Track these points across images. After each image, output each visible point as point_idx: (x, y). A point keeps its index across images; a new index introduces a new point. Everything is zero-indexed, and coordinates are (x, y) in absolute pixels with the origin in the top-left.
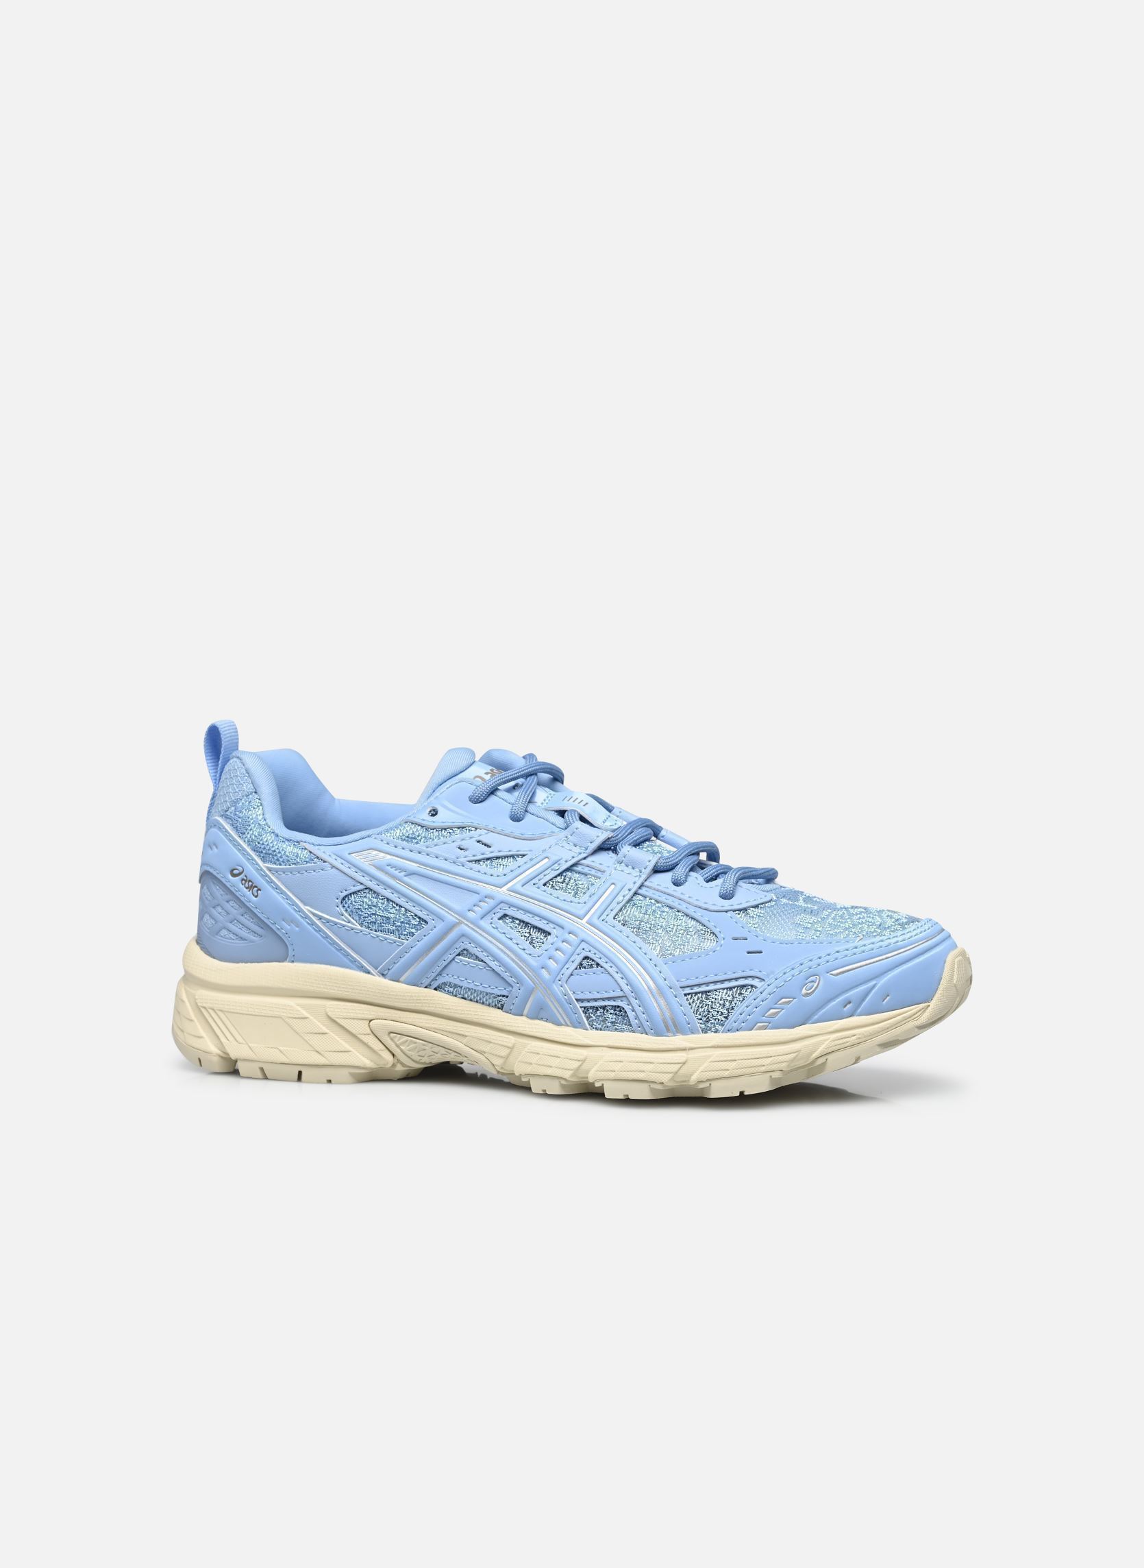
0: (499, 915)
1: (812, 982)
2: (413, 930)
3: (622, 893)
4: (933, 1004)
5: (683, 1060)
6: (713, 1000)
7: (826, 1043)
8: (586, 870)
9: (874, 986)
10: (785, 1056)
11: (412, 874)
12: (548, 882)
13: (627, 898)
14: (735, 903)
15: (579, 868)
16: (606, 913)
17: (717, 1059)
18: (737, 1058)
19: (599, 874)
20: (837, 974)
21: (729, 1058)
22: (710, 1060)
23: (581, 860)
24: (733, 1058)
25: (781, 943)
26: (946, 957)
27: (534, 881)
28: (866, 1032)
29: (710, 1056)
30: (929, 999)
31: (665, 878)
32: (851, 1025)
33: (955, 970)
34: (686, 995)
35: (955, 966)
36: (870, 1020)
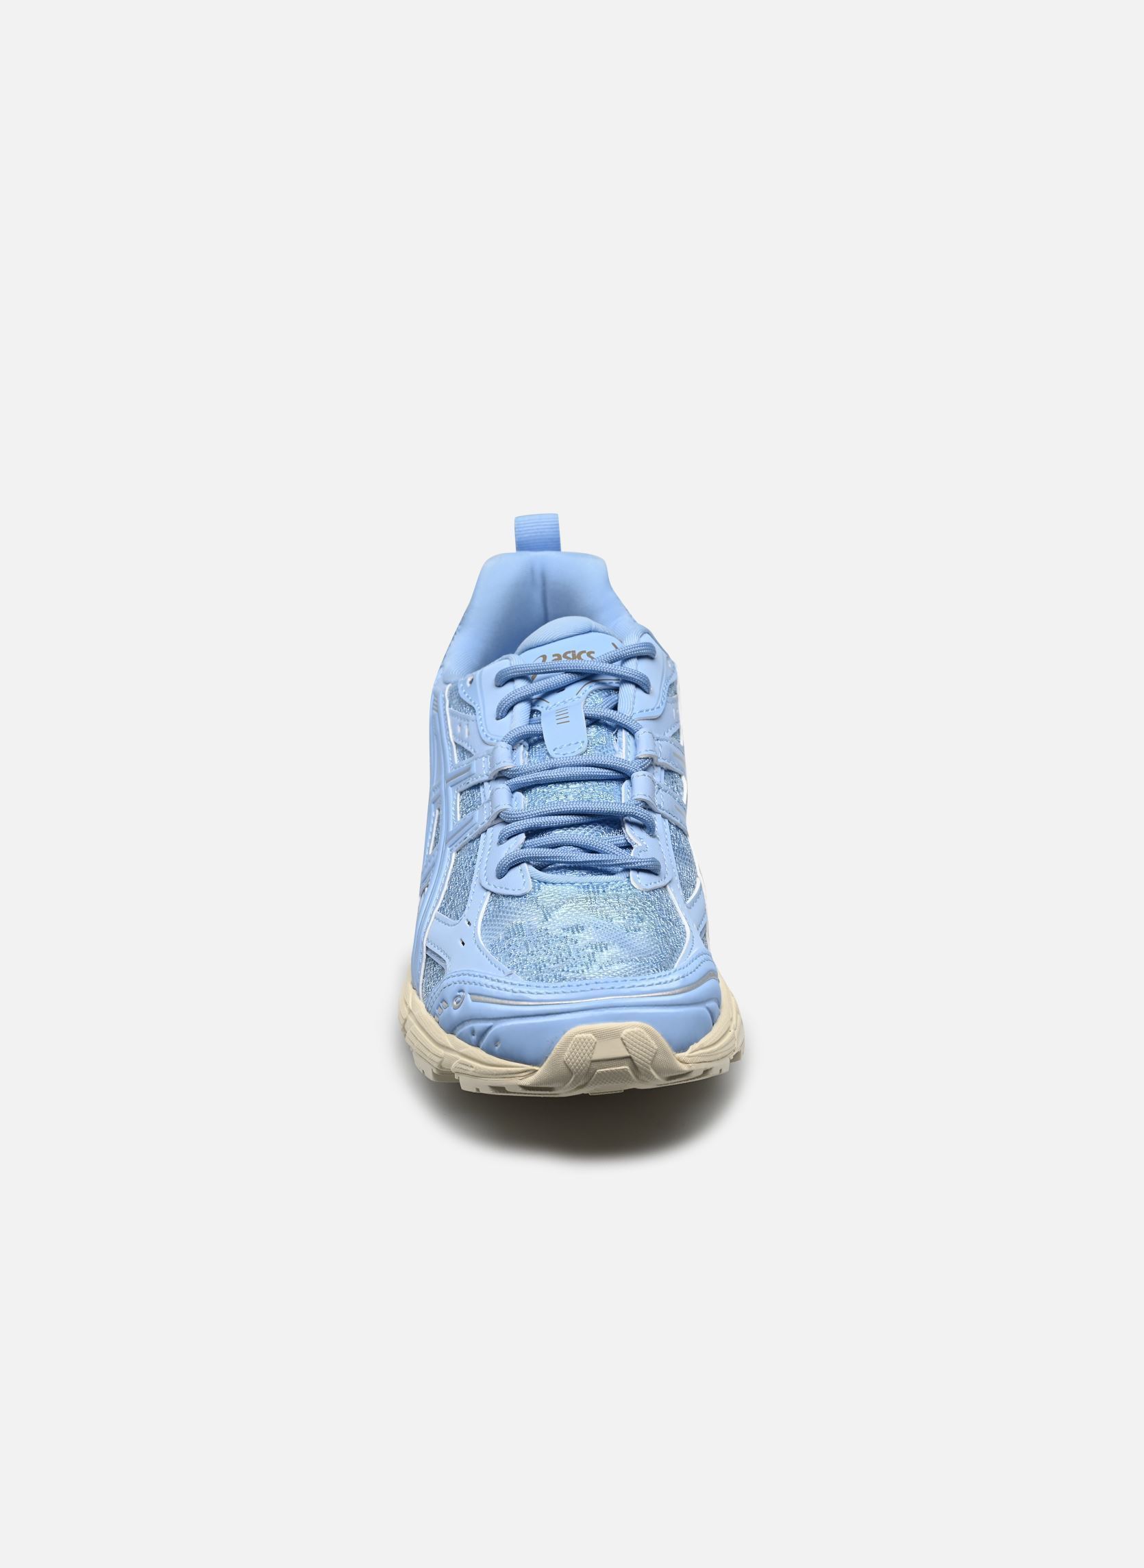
1: (462, 997)
3: (470, 831)
4: (540, 1071)
6: (434, 973)
7: (456, 1062)
9: (490, 1028)
10: (436, 1058)
13: (472, 837)
14: (498, 885)
16: (455, 844)
17: (413, 1031)
18: (418, 1038)
20: (474, 1001)
21: (416, 1035)
23: (485, 781)
25: (477, 945)
26: (567, 1030)
29: (412, 1025)
30: (540, 1064)
31: (498, 829)
32: (473, 1055)
33: (570, 1046)
34: (427, 956)
35: (572, 1042)
36: (485, 1058)
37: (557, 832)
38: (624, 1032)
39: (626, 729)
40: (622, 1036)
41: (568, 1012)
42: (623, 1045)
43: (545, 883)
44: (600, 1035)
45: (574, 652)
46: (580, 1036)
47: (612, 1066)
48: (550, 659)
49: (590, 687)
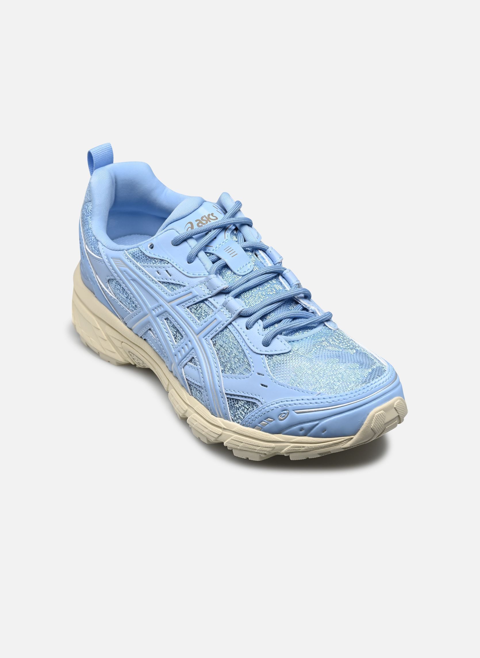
0: (165, 317)
1: (284, 413)
2: (133, 309)
3: (218, 326)
4: (355, 437)
5: (220, 433)
6: (240, 405)
7: (288, 447)
8: (209, 305)
9: (317, 424)
10: (267, 449)
11: (134, 280)
12: (190, 306)
13: (220, 329)
14: (269, 350)
15: (207, 302)
16: (208, 335)
17: (234, 439)
18: (243, 442)
19: (214, 309)
20: (298, 413)
21: (240, 441)
22: (232, 438)
23: (208, 298)
24: (242, 441)
25: (279, 384)
26: (370, 412)
27: (183, 304)
28: (310, 446)
29: (232, 436)
30: (354, 434)
31: (243, 321)
32: (303, 441)
33: (374, 420)
34: (228, 398)
35: (374, 418)
36: (314, 440)
37: (272, 314)
38: (395, 404)
39: (261, 250)
40: (395, 406)
41: (367, 403)
42: (395, 411)
43: (293, 341)
44: (386, 410)
45: (205, 216)
46: (378, 413)
47: (392, 423)
48: (195, 224)
49: (228, 234)
